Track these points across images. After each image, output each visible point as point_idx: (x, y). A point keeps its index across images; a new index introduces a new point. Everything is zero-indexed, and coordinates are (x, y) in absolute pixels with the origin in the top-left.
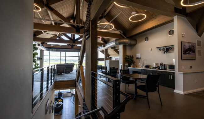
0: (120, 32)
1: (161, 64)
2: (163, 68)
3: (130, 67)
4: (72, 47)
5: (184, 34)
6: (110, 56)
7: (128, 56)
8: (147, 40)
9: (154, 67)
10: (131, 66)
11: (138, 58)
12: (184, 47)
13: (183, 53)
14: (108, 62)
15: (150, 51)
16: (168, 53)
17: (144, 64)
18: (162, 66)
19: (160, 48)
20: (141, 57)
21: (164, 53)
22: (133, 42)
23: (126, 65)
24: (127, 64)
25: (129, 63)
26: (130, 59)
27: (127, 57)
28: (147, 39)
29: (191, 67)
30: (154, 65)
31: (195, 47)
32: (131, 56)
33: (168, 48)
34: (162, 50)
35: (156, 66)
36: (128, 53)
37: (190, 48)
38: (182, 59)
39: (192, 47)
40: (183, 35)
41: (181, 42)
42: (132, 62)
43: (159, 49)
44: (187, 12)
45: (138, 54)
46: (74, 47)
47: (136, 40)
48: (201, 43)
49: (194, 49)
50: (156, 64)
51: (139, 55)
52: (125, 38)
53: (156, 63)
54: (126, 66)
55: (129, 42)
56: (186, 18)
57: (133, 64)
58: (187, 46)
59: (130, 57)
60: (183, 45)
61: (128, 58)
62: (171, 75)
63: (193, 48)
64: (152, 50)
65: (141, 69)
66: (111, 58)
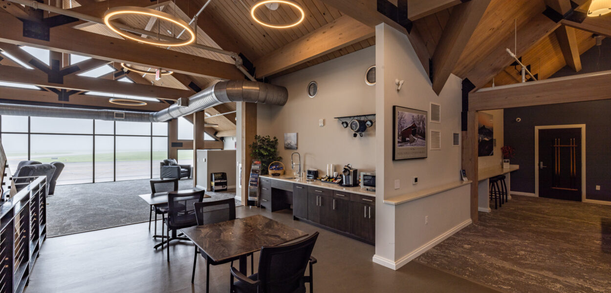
0: (235, 59)
1: (346, 170)
2: (351, 183)
3: (266, 173)
4: (60, 99)
5: (401, 82)
6: (219, 135)
7: (263, 140)
8: (314, 93)
9: (329, 178)
10: (270, 172)
11: (288, 147)
12: (400, 124)
13: (397, 140)
14: (203, 154)
15: (321, 126)
16: (365, 136)
17: (304, 165)
18: (349, 175)
19: (344, 120)
20: (297, 145)
21: (355, 135)
22: (274, 96)
23: (253, 167)
24: (256, 167)
25: (262, 162)
26: (266, 150)
27: (259, 144)
28: (313, 89)
29: (416, 180)
30: (328, 170)
31: (425, 122)
32: (272, 139)
33: (364, 121)
34: (349, 125)
35: (335, 174)
36: (262, 130)
37: (414, 126)
38: (394, 159)
39: (419, 124)
40: (398, 85)
41: (394, 107)
42: (274, 159)
43: (343, 123)
44: (409, 17)
45: (289, 135)
46: (72, 99)
47: (284, 90)
48: (438, 110)
49: (424, 129)
50: (336, 169)
51: (291, 138)
52: (252, 79)
53: (336, 163)
54: (255, 171)
55: (262, 95)
56: (406, 37)
57: (277, 164)
58: (408, 119)
59: (268, 141)
60: (397, 117)
61: (261, 147)
62: (368, 204)
63: (421, 126)
64: (327, 123)
65: (295, 185)
66: (222, 139)
